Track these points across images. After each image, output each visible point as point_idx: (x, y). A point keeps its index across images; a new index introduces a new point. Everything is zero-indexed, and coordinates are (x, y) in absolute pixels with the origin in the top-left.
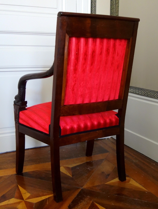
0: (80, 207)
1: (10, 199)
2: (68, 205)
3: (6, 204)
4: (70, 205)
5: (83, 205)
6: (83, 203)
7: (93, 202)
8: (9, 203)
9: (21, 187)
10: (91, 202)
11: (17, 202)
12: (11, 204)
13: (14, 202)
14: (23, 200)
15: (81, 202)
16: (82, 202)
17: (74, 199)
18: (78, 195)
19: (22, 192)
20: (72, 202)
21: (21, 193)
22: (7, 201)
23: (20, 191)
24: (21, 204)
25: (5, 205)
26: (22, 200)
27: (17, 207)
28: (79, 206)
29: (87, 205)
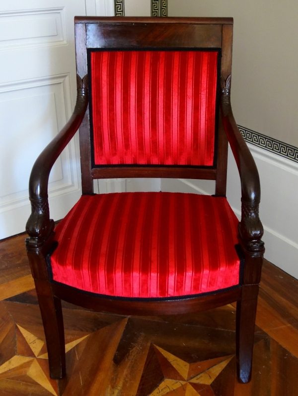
0: (132, 357)
1: (11, 358)
2: (113, 357)
3: (6, 370)
4: (115, 356)
5: (137, 353)
6: (136, 349)
7: (151, 344)
8: (12, 367)
9: (23, 329)
10: (149, 344)
11: (25, 363)
12: (14, 369)
13: (19, 364)
14: (35, 356)
15: (132, 348)
16: (134, 346)
17: (120, 343)
18: (125, 334)
19: (27, 340)
20: (119, 349)
21: (26, 343)
22: (7, 363)
23: (24, 339)
24: (32, 365)
25: (5, 373)
26: (33, 358)
27: (27, 374)
28: (131, 355)
29: (144, 353)
